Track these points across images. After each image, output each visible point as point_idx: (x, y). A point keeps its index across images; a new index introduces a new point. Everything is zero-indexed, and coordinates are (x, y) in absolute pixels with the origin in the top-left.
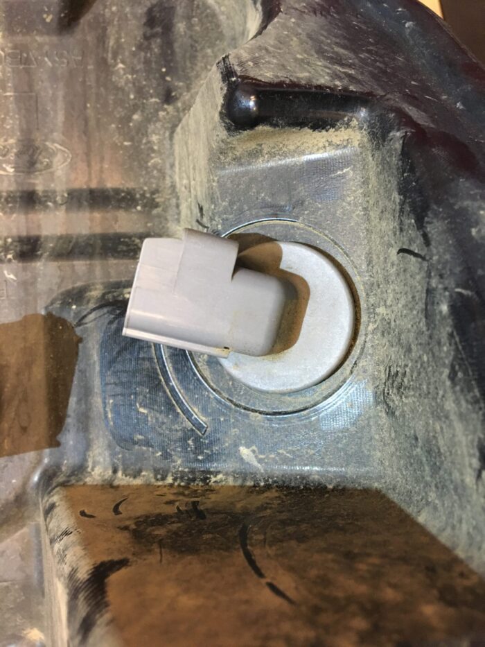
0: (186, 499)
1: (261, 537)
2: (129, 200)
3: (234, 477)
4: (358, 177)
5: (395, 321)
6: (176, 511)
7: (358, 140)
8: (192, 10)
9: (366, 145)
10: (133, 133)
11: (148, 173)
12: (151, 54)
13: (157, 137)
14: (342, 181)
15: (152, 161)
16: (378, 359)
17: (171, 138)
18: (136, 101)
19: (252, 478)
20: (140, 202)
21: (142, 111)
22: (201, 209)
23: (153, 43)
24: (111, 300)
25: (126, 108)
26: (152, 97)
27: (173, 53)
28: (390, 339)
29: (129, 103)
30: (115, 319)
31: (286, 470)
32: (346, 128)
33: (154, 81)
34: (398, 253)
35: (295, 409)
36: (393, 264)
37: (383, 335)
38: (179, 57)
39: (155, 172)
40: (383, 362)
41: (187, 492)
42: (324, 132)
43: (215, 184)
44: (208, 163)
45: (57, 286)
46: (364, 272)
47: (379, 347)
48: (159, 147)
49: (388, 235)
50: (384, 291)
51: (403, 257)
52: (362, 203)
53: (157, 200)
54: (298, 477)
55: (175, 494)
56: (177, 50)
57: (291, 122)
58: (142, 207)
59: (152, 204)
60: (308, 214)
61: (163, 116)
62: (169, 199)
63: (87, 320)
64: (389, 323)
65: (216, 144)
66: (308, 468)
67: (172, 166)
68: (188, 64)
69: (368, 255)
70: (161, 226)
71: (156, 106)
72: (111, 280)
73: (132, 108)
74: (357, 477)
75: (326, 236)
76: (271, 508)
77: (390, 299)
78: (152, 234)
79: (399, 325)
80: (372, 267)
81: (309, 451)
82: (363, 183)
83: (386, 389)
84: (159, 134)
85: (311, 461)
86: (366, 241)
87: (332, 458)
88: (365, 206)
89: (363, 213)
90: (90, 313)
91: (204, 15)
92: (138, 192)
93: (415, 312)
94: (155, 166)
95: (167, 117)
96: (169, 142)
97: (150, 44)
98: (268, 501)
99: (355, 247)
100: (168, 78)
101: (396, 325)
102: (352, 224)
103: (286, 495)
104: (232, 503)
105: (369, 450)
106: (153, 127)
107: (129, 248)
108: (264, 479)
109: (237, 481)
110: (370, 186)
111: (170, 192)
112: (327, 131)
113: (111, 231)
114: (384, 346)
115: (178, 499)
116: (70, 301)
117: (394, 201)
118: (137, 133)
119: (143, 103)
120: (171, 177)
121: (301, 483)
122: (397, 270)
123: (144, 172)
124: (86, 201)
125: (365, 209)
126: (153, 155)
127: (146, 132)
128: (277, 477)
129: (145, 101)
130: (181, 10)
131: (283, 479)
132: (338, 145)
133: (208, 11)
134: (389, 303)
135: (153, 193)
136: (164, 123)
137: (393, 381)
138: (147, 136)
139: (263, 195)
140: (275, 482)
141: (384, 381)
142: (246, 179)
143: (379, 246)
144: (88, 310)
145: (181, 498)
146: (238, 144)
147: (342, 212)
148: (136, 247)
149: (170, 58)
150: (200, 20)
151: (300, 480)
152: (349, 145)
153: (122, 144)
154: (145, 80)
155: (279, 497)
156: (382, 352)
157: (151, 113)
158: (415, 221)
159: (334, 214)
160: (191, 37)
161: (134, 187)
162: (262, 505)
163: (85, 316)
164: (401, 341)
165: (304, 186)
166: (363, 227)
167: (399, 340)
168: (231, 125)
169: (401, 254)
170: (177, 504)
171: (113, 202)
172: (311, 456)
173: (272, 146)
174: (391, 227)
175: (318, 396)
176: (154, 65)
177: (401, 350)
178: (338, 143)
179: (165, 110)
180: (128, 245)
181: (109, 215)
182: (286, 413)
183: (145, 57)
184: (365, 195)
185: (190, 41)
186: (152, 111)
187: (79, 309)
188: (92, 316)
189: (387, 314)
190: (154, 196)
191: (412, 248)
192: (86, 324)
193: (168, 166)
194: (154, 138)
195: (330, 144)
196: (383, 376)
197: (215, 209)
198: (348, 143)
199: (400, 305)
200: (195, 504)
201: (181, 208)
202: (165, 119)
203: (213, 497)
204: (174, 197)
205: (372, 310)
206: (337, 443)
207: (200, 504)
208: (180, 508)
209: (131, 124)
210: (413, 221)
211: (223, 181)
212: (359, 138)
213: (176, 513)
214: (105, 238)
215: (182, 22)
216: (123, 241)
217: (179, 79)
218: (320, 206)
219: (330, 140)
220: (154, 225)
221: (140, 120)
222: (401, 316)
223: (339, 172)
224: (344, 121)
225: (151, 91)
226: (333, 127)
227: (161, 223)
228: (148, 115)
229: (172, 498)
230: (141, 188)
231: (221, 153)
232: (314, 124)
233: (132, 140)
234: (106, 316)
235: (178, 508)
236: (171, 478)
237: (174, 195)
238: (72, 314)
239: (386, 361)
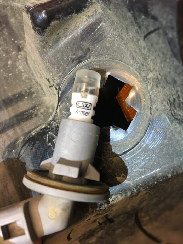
0: (101, 216)
1: (148, 218)
2: (21, 96)
3: (120, 193)
4: (108, 24)
5: (160, 74)
6: (98, 224)
7: (100, 8)
8: (14, 12)
9: (104, 8)
10: (11, 69)
11: (24, 82)
12: (5, 36)
13: (22, 66)
14: (102, 30)
15: (24, 77)
16: (161, 100)
17: (27, 63)
18: (7, 56)
19: (129, 190)
20: (26, 95)
21: (11, 59)
22: (48, 80)
23: (4, 31)
24: (27, 140)
25: (4, 61)
26: (12, 52)
27: (14, 31)
28: (162, 85)
29: (4, 59)
30: (32, 147)
31: (143, 178)
32: (92, 5)
33: (11, 46)
34: (144, 40)
35: (133, 146)
36: (144, 48)
37: (157, 87)
38: (17, 32)
39: (27, 80)
40: (164, 100)
41: (101, 212)
42: (83, 12)
43: (47, 64)
44: (40, 57)
45: (3, 146)
46: (133, 64)
47: (158, 94)
48: (24, 70)
49: (135, 37)
50: (147, 65)
51: (147, 40)
52: (116, 34)
53: (32, 91)
54: (151, 178)
55: (95, 216)
56: (15, 29)
57: (65, 14)
58: (27, 97)
59: (31, 93)
60: (94, 53)
61: (20, 57)
62: (37, 88)
63: (21, 154)
64: (157, 78)
65: (39, 45)
66: (153, 172)
67: (33, 74)
68: (22, 33)
69: (131, 55)
70: (39, 101)
71: (16, 55)
72: (26, 131)
73: (6, 60)
74: (180, 164)
75: (107, 58)
76: (146, 200)
77: (152, 66)
78: (36, 105)
79: (163, 74)
80: (136, 59)
81: (150, 163)
82: (112, 25)
83: (173, 112)
84: (22, 65)
85: (154, 167)
86: (126, 50)
87: (163, 160)
88: (118, 35)
89: (118, 38)
90: (21, 150)
91: (20, 12)
92: (23, 92)
93: (168, 60)
94: (26, 78)
95: (22, 57)
96: (27, 66)
97: (3, 32)
98: (142, 197)
99: (123, 55)
100: (16, 42)
101: (162, 76)
102: (116, 46)
103: (149, 190)
104: (125, 207)
105: (179, 148)
106: (18, 63)
107: (28, 115)
108: (135, 187)
109: (122, 195)
110: (116, 24)
111: (36, 85)
112: (84, 11)
113: (19, 112)
114: (161, 92)
115: (97, 218)
116: (11, 149)
117: (130, 18)
118: (13, 68)
119: (10, 56)
120: (34, 79)
121: (154, 180)
122: (148, 49)
123: (22, 83)
124: (3, 105)
125: (119, 36)
126: (23, 74)
127: (16, 66)
128: (141, 184)
129: (10, 55)
130: (10, 14)
131: (144, 183)
132: (92, 15)
133: (21, 10)
134: (152, 68)
135: (30, 89)
136: (22, 60)
137: (174, 105)
138: (17, 68)
139: (70, 56)
140: (141, 186)
141: (169, 109)
142: (59, 54)
143: (134, 46)
144: (20, 149)
145: (99, 216)
146: (48, 39)
147: (109, 43)
148: (31, 113)
149: (13, 34)
150: (19, 15)
151: (153, 179)
152: (97, 13)
153: (8, 76)
154: (7, 47)
155: (147, 193)
156: (161, 96)
157: (15, 58)
158: (144, 15)
159: (106, 46)
160: (18, 22)
161: (21, 90)
162: (141, 201)
163: (20, 152)
164: (168, 81)
165: (86, 42)
166: (122, 44)
167: (167, 82)
168: (39, 29)
169: (146, 39)
170: (98, 220)
171: (14, 100)
172: (152, 165)
173: (63, 32)
174: (135, 31)
175: (141, 134)
176: (8, 40)
177: (170, 86)
178: (92, 14)
179: (20, 54)
180: (27, 114)
181: (14, 107)
182: (129, 150)
183: (3, 38)
184: (115, 30)
185: (18, 24)
186: (15, 57)
187: (16, 151)
188: (23, 151)
189: (154, 75)
190: (31, 90)
191: (150, 30)
192: (22, 155)
193: (31, 75)
194: (21, 67)
195: (88, 17)
196: (168, 107)
197: (53, 74)
198: (96, 12)
199: (158, 64)
200: (106, 216)
201: (43, 89)
202: (22, 58)
203: (114, 209)
204: (39, 86)
205: (146, 79)
206: (162, 152)
207: (109, 215)
208: (100, 222)
209: (9, 66)
210: (143, 17)
211: (50, 60)
212: (100, 7)
213: (99, 226)
214: (16, 116)
215: (12, 18)
216: (25, 114)
217: (21, 40)
218: (97, 46)
219: (87, 15)
220: (36, 102)
221: (12, 63)
222: (162, 69)
223: (99, 27)
224: (89, 2)
225: (11, 50)
226: (86, 7)
227: (38, 99)
228: (14, 59)
229: (94, 218)
230: (24, 90)
231: (43, 48)
232: (76, 10)
233: (11, 72)
234: (28, 147)
235: (99, 223)
236: (91, 209)
237: (39, 85)
238: (14, 154)
239: (165, 98)
